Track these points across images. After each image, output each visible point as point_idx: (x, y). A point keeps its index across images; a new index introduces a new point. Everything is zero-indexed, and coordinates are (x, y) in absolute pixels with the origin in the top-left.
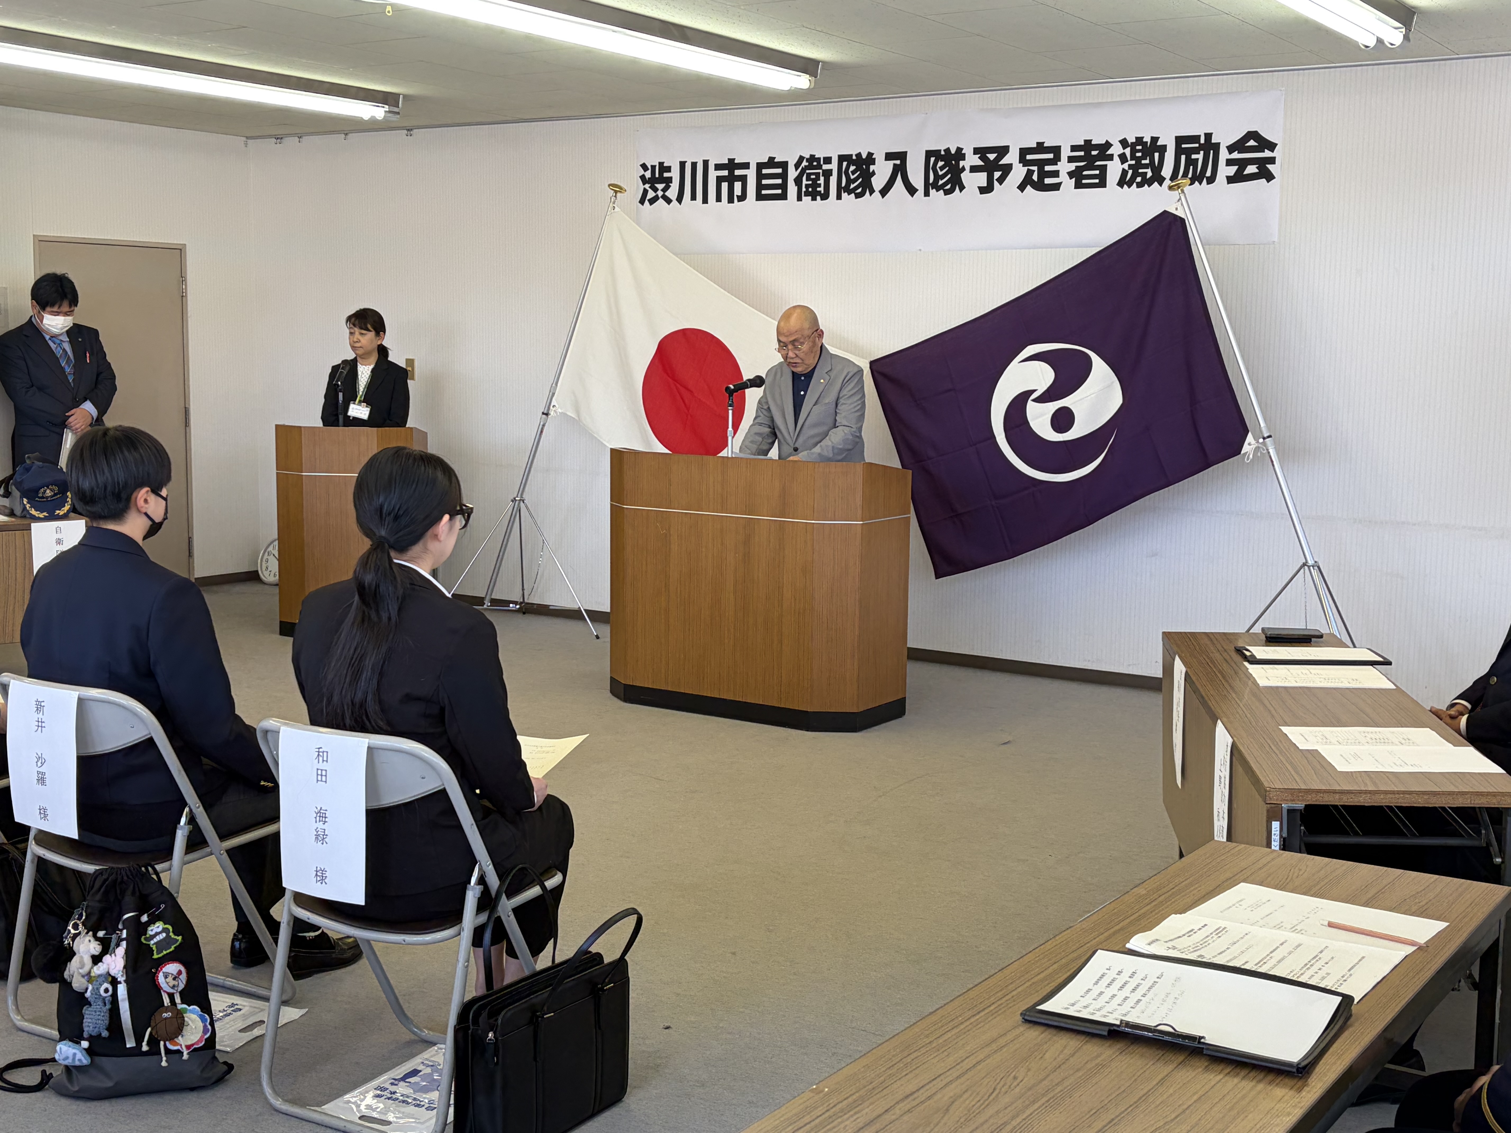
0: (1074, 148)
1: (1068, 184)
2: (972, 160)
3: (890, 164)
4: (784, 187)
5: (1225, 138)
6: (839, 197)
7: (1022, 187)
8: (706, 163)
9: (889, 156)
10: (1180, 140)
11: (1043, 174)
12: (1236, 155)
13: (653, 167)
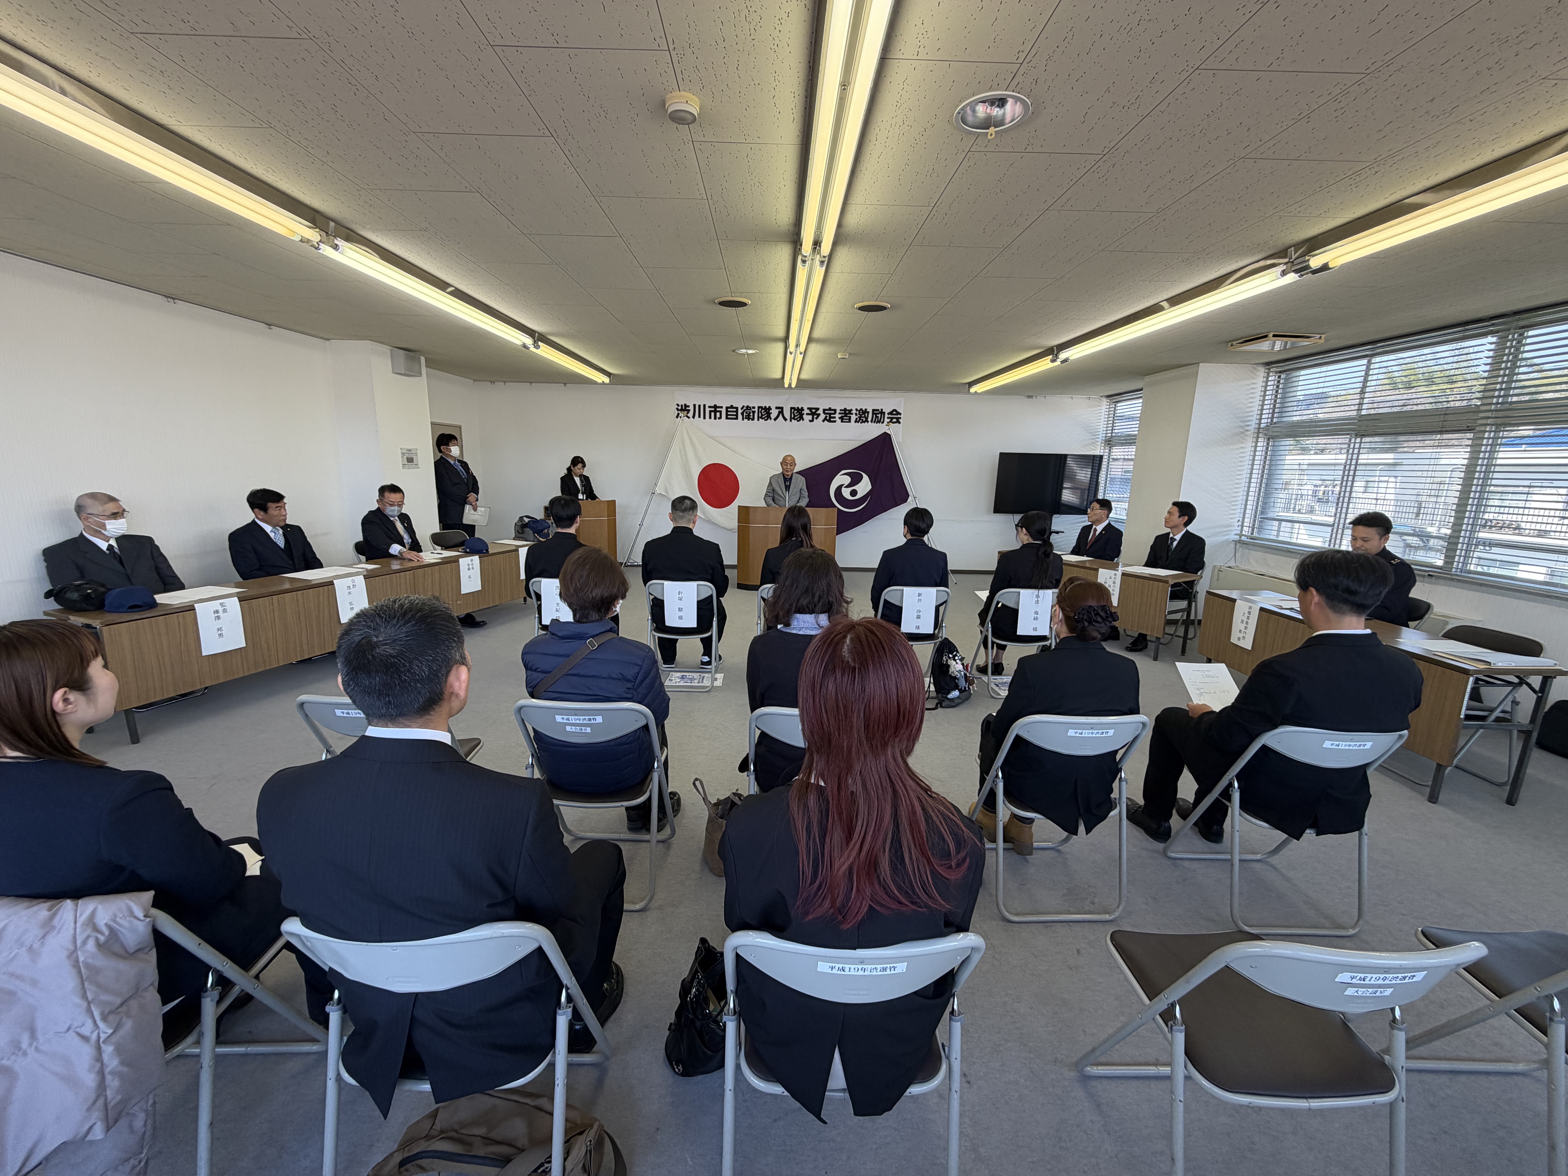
0: (841, 410)
1: (839, 421)
2: (806, 411)
3: (778, 410)
4: (737, 415)
5: (887, 410)
6: (758, 420)
7: (823, 421)
8: (704, 406)
9: (777, 408)
10: (873, 410)
11: (830, 417)
12: (890, 416)
13: (682, 406)
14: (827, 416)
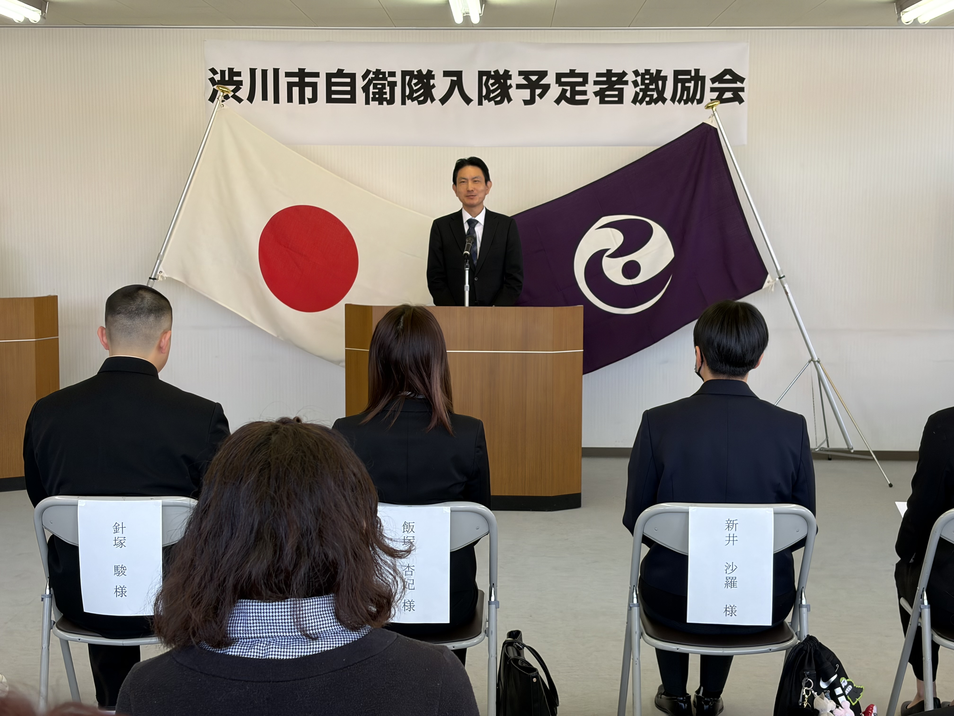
0: (599, 75)
1: (594, 101)
2: (516, 80)
3: (448, 80)
4: (353, 93)
5: (709, 72)
6: (403, 103)
7: (558, 101)
8: (276, 72)
9: (447, 74)
10: (677, 73)
11: (574, 93)
12: (717, 85)
13: (223, 72)
14: (567, 90)
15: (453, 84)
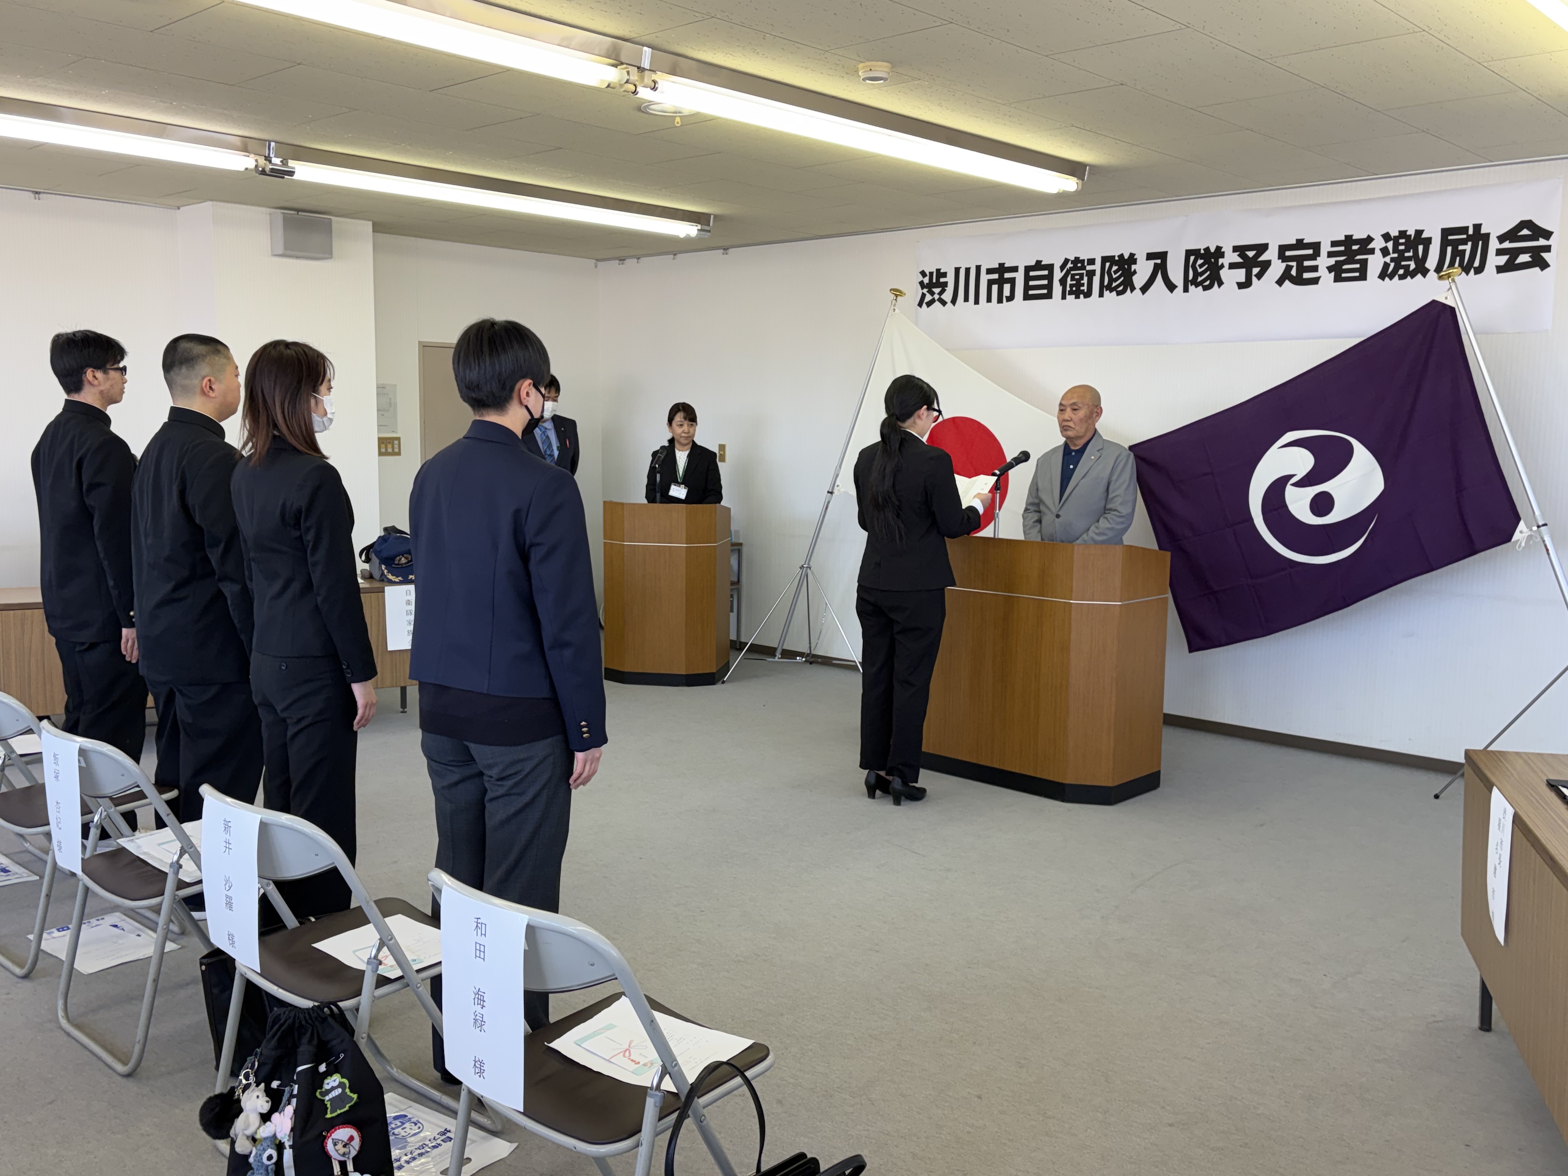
0: (1334, 244)
1: (1327, 277)
2: (1231, 257)
3: (1151, 263)
4: (1049, 287)
5: (1495, 228)
6: (1101, 295)
7: (1280, 282)
8: (978, 268)
9: (1150, 256)
10: (1446, 232)
11: (1302, 269)
12: (1507, 245)
13: (931, 274)
14: (1293, 266)
15: (1156, 268)
